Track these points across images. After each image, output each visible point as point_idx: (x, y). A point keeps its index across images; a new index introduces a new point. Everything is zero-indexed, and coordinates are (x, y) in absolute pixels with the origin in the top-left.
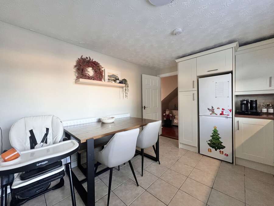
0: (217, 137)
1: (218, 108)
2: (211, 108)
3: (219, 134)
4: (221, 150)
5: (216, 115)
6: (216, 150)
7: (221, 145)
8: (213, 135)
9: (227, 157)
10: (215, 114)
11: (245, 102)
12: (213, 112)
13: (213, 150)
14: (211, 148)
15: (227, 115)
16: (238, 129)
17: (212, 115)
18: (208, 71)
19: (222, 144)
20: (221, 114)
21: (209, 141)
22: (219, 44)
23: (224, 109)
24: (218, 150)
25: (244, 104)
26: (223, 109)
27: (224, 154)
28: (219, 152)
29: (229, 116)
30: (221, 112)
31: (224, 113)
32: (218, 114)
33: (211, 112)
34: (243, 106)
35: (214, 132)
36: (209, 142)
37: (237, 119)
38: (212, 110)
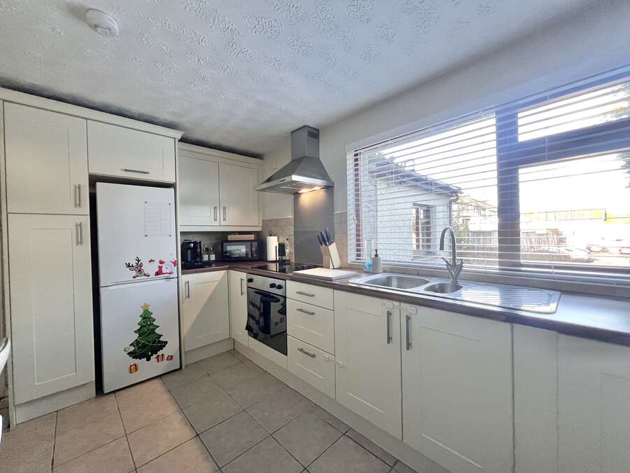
0: (151, 327)
1: (151, 261)
2: (134, 263)
3: (154, 320)
4: (160, 353)
5: (146, 277)
6: (148, 359)
7: (159, 341)
8: (142, 327)
9: (171, 361)
10: (145, 275)
11: (192, 245)
12: (140, 271)
13: (142, 362)
14: (137, 361)
15: (169, 273)
16: (189, 296)
17: (136, 278)
18: (126, 170)
19: (161, 339)
20: (157, 274)
21: (131, 345)
22: (150, 117)
23: (164, 262)
24: (154, 357)
25: (190, 248)
26: (161, 262)
27: (166, 357)
28: (156, 360)
29: (172, 276)
30: (157, 270)
31: (164, 270)
32: (152, 275)
33: (134, 273)
34: (189, 252)
35: (144, 318)
36: (132, 349)
37: (185, 278)
38: (138, 268)
